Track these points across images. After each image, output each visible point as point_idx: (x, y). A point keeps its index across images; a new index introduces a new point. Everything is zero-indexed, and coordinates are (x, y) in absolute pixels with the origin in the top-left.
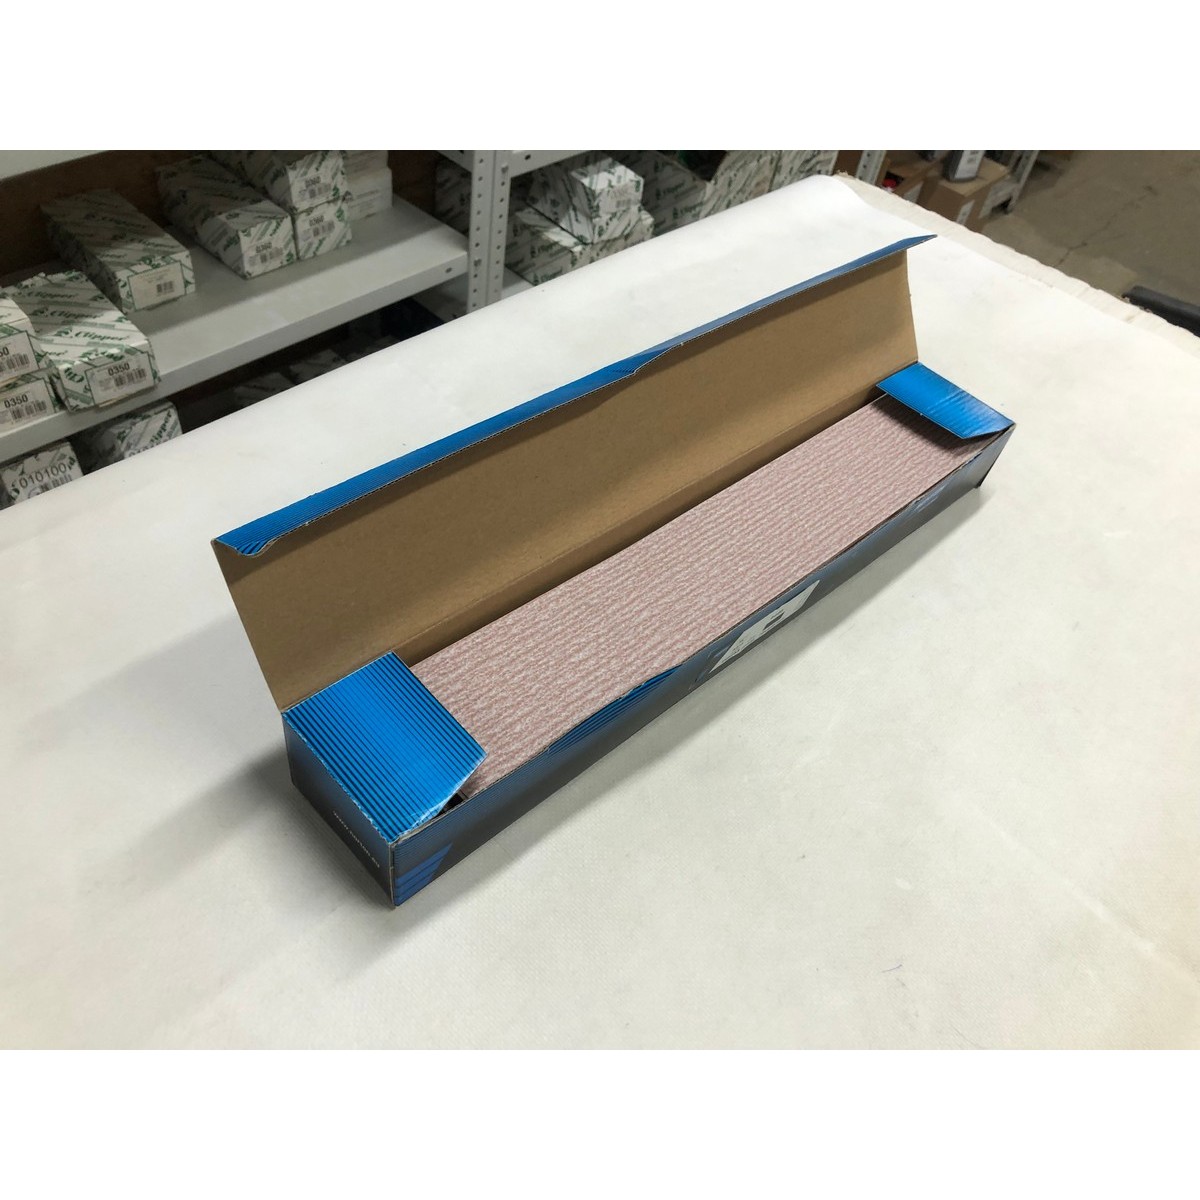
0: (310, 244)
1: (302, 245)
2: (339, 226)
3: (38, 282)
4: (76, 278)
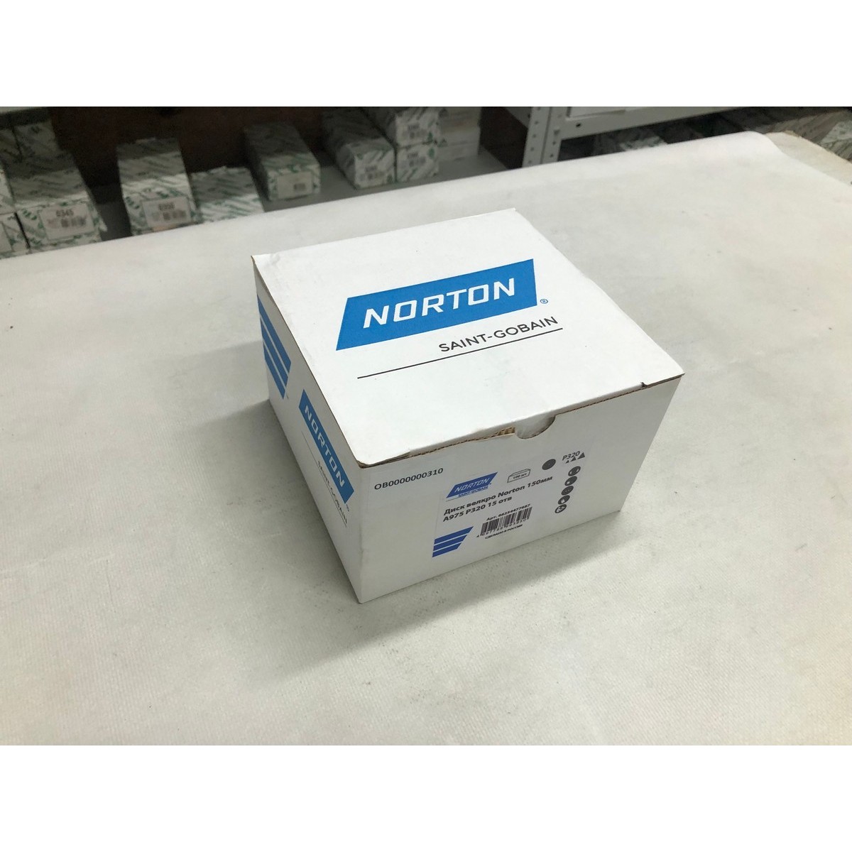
0: (406, 172)
1: (400, 171)
2: (429, 162)
3: (221, 171)
4: (244, 173)
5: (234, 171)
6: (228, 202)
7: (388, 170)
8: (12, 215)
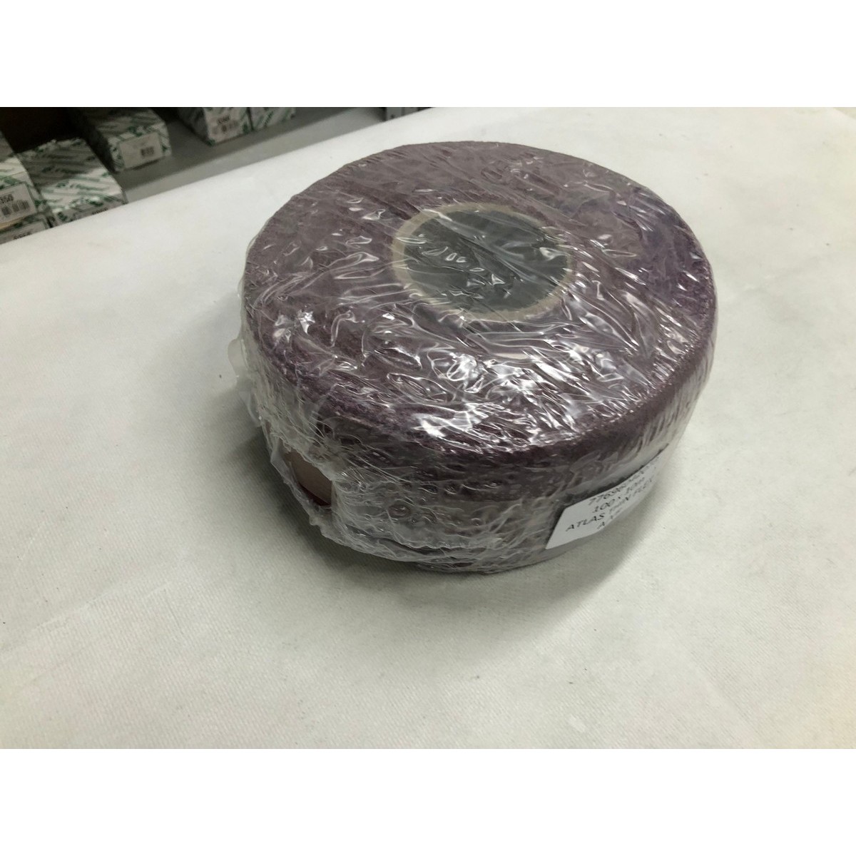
0: (262, 118)
1: (255, 118)
3: (50, 146)
4: (79, 144)
5: (66, 143)
6: (71, 182)
7: (242, 118)
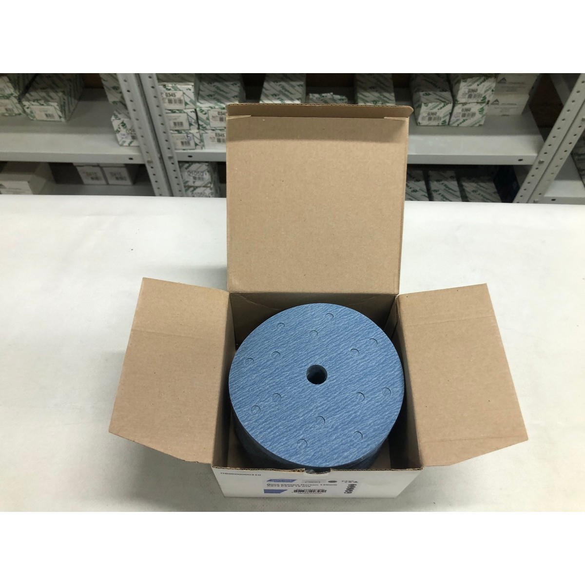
0: (457, 120)
2: (478, 116)
3: (329, 96)
5: (337, 97)
7: (445, 116)
8: (194, 110)
